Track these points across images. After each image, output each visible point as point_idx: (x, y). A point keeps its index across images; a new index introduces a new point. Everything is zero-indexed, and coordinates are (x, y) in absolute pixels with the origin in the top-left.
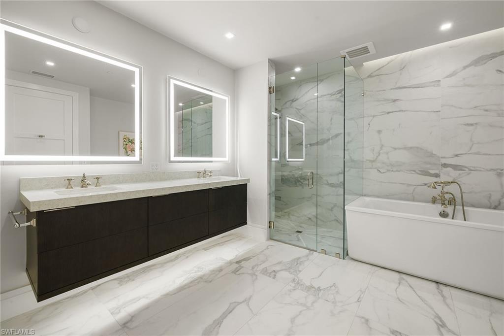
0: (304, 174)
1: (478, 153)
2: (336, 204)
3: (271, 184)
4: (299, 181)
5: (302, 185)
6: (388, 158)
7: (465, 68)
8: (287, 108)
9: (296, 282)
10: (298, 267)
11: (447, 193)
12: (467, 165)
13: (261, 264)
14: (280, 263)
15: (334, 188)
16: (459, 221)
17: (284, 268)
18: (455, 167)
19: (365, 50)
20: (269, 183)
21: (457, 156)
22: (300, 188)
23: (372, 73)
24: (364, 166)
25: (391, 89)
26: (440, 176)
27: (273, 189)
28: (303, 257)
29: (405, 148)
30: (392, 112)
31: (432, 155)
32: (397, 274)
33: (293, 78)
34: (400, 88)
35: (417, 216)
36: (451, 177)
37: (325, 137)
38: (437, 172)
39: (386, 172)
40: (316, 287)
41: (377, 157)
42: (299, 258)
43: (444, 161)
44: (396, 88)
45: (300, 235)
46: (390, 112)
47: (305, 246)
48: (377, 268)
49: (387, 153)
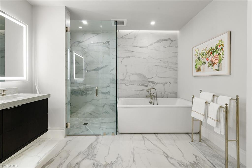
0: (87, 88)
1: (158, 77)
2: (106, 103)
3: (68, 96)
4: (83, 92)
5: (86, 94)
6: (130, 79)
7: (155, 43)
8: (75, 46)
9: (96, 166)
10: (93, 152)
11: (152, 93)
12: (155, 81)
13: (64, 162)
14: (79, 154)
15: (105, 95)
16: (155, 105)
17: (84, 157)
18: (153, 82)
19: (122, 23)
20: (66, 95)
21: (153, 78)
22: (85, 96)
23: (123, 36)
24: (119, 82)
25: (131, 46)
26: (148, 86)
27: (69, 99)
28: (94, 142)
29: (136, 74)
30: (131, 57)
31: (145, 77)
32: (141, 135)
33: (81, 28)
34: (134, 46)
35: (142, 105)
36: (151, 86)
37: (100, 66)
38: (147, 84)
39: (129, 85)
40: (109, 163)
41: (125, 78)
42: (92, 144)
43: (149, 80)
44: (133, 46)
45: (87, 126)
46: (130, 57)
47: (92, 133)
48: (133, 135)
49: (129, 76)
